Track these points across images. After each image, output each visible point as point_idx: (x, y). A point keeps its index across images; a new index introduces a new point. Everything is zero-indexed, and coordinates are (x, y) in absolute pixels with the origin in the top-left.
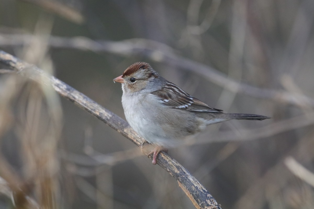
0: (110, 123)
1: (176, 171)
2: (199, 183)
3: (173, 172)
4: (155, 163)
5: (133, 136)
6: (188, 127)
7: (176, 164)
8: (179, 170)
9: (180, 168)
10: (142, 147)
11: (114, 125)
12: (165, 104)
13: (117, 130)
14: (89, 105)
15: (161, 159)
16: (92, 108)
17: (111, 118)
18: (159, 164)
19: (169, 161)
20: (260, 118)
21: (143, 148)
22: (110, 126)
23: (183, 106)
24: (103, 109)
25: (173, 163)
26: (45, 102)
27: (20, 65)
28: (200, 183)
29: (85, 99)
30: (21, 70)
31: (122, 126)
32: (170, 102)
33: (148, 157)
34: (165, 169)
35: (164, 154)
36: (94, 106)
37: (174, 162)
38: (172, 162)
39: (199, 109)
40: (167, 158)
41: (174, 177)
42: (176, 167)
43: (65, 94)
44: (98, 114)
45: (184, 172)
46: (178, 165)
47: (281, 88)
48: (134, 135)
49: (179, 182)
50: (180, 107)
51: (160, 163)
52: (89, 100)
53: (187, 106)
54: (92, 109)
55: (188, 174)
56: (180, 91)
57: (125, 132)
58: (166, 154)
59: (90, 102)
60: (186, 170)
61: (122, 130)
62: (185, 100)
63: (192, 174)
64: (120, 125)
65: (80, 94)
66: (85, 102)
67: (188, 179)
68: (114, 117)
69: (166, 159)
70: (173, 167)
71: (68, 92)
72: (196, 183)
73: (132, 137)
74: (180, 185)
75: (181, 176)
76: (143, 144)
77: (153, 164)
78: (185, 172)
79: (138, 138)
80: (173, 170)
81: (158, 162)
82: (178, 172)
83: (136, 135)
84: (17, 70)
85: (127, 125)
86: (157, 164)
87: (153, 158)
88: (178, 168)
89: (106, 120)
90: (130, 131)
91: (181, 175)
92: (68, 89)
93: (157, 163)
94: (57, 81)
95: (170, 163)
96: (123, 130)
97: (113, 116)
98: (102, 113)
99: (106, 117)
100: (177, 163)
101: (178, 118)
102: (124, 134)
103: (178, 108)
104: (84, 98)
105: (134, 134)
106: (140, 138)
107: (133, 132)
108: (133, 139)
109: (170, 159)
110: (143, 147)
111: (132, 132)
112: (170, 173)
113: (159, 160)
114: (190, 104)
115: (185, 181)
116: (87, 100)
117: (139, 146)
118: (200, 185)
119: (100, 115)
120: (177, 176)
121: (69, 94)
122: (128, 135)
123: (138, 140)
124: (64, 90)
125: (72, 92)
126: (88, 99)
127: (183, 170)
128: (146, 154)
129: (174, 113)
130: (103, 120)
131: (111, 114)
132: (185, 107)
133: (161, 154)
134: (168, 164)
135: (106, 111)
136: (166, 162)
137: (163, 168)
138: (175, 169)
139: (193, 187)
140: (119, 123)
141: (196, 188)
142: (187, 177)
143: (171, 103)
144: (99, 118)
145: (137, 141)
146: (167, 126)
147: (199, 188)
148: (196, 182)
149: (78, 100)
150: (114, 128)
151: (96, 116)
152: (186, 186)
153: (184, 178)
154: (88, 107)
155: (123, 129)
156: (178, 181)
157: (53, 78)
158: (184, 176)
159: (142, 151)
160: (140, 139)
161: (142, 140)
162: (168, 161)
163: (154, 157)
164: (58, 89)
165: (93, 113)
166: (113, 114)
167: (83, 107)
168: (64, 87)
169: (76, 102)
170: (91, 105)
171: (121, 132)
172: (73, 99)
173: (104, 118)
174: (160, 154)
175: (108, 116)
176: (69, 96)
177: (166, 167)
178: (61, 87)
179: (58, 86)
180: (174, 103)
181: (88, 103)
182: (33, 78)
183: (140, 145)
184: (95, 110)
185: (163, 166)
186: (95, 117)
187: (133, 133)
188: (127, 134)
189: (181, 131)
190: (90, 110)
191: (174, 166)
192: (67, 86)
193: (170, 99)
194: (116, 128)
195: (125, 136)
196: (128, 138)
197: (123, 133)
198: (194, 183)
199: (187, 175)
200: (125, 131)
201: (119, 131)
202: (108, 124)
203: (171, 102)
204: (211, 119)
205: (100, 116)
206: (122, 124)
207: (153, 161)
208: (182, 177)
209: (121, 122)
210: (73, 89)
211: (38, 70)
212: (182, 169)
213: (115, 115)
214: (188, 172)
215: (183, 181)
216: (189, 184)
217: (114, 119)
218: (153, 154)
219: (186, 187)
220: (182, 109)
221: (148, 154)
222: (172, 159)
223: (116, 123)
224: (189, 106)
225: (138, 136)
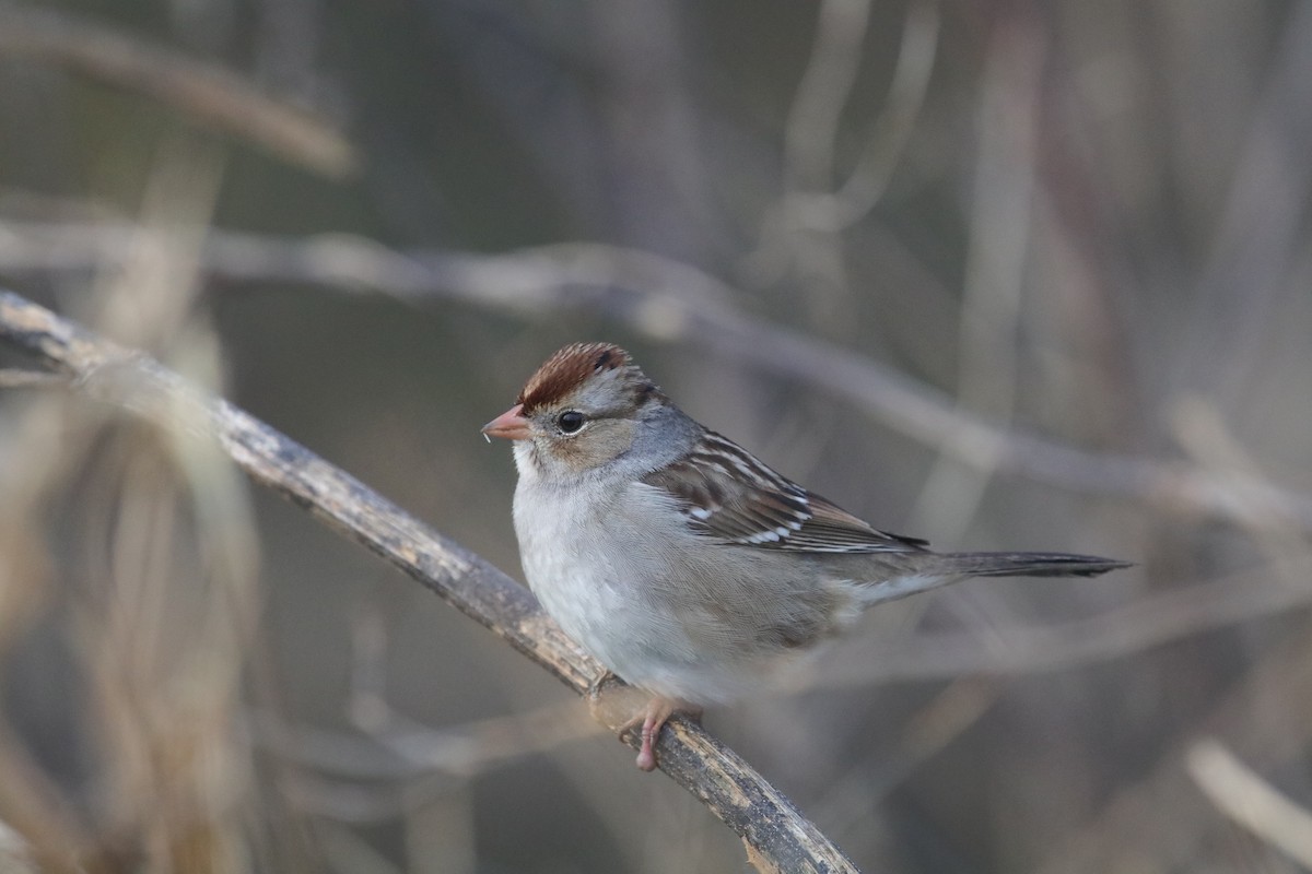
0: (463, 595)
1: (738, 798)
2: (831, 848)
3: (725, 802)
4: (649, 764)
5: (560, 652)
6: (787, 623)
7: (737, 768)
8: (748, 796)
9: (753, 785)
10: (593, 697)
11: (480, 608)
12: (696, 527)
13: (489, 625)
14: (372, 519)
15: (676, 747)
16: (385, 532)
17: (464, 574)
18: (664, 771)
19: (707, 757)
20: (1088, 568)
21: (600, 701)
22: (461, 607)
23: (770, 536)
24: (433, 538)
25: (724, 765)
26: (187, 511)
27: (85, 353)
28: (836, 847)
29: (358, 497)
30: (90, 372)
31: (514, 611)
32: (717, 517)
33: (621, 739)
34: (691, 792)
35: (686, 726)
36: (394, 524)
37: (726, 760)
38: (721, 762)
39: (832, 542)
40: (701, 745)
41: (726, 822)
42: (737, 782)
43: (274, 475)
44: (411, 558)
45: (771, 804)
46: (746, 771)
47: (1172, 452)
48: (560, 648)
49: (747, 846)
50: (759, 538)
51: (671, 766)
52: (374, 500)
53: (784, 532)
54: (385, 539)
55: (785, 810)
56: (753, 467)
57: (522, 636)
58: (694, 729)
59: (379, 509)
60: (778, 794)
61: (511, 626)
62: (777, 508)
63: (803, 810)
64: (505, 605)
65: (337, 477)
66: (355, 508)
67: (787, 833)
68: (477, 571)
69: (694, 747)
70: (726, 781)
71: (287, 467)
72: (821, 847)
73: (552, 656)
74: (753, 856)
75: (759, 821)
76: (600, 685)
77: (642, 769)
78: (775, 802)
79: (580, 658)
80: (725, 793)
81: (660, 762)
82: (747, 803)
83: (570, 645)
84: (74, 373)
85: (533, 606)
86: (657, 770)
87: (641, 744)
88: (745, 785)
89: (442, 583)
90: (543, 632)
91: (756, 815)
92: (286, 456)
93: (657, 765)
94: (241, 422)
95: (713, 765)
96: (517, 628)
97: (476, 566)
98: (427, 557)
99: (444, 569)
100: (740, 767)
101: (750, 588)
102: (521, 641)
103: (750, 545)
104: (354, 491)
105: (563, 644)
106: (585, 658)
107: (556, 635)
108: (555, 663)
109: (715, 750)
110: (598, 695)
111: (551, 633)
112: (713, 809)
113: (665, 750)
114: (796, 526)
115: (772, 840)
116: (365, 502)
117: (581, 694)
118: (839, 857)
119: (418, 561)
120: (739, 818)
121: (289, 473)
122: (536, 646)
123: (578, 669)
124: (270, 456)
125: (304, 465)
126: (371, 493)
127: (766, 794)
128: (613, 728)
129: (735, 564)
130: (433, 586)
131: (466, 559)
132: (776, 538)
133: (673, 728)
134: (703, 769)
135: (444, 546)
136: (697, 762)
137: (683, 785)
138: (732, 792)
139: (808, 865)
140: (500, 597)
141: (819, 868)
142: (781, 826)
143: (719, 522)
144: (416, 575)
145: (573, 670)
146: (705, 617)
147: (831, 868)
148: (821, 842)
149: (328, 501)
150: (479, 619)
151: (402, 567)
152: (778, 860)
153: (770, 826)
154: (369, 528)
155: (515, 624)
156: (744, 839)
157: (224, 406)
158: (771, 818)
159: (593, 716)
160: (585, 662)
161: (594, 668)
162: (703, 759)
163: (644, 739)
164: (242, 455)
165: (390, 553)
166: (473, 557)
167: (347, 530)
168: (270, 443)
169: (322, 509)
170: (383, 523)
171: (506, 633)
172: (306, 494)
173: (435, 576)
174: (669, 725)
175: (455, 566)
176: (290, 479)
177: (695, 785)
178: (257, 446)
179: (242, 439)
180: (729, 522)
181: (368, 512)
182: (136, 405)
183: (586, 690)
184: (397, 543)
185: (683, 777)
186: (401, 571)
187: (557, 640)
188: (530, 641)
189: (759, 639)
190: (377, 540)
191: (728, 777)
192: (281, 442)
193: (716, 508)
194: (489, 616)
195: (525, 650)
196: (535, 658)
197: (516, 637)
198: (810, 850)
199: (783, 816)
200: (525, 629)
201: (499, 630)
202: (454, 602)
203: (722, 520)
204: (884, 579)
205: (419, 567)
206: (510, 600)
207: (642, 757)
208: (762, 826)
209: (506, 592)
210: (306, 452)
211: (162, 375)
212: (760, 791)
213: (485, 563)
214: (785, 803)
215: (765, 841)
216: (790, 852)
217: (479, 581)
218: (639, 727)
219: (776, 863)
220: (764, 546)
221: (621, 728)
222: (721, 748)
223: (488, 598)
224: (793, 532)
225: (578, 652)
